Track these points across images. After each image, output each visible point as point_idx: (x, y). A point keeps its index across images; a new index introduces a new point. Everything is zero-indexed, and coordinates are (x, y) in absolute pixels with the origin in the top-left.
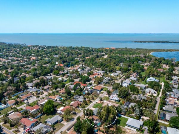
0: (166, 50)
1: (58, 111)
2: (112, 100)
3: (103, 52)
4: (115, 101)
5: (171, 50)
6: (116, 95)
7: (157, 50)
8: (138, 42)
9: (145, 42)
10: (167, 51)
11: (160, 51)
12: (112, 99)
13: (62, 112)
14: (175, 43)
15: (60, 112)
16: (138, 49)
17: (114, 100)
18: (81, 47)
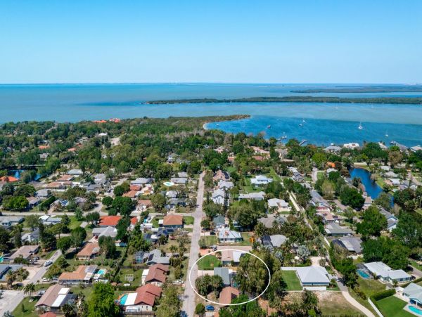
0: (228, 117)
1: (127, 308)
2: (228, 241)
3: (99, 132)
4: (233, 241)
5: (236, 116)
6: (223, 227)
7: (212, 119)
8: (157, 103)
9: (172, 102)
10: (230, 118)
11: (218, 121)
12: (226, 239)
13: (140, 306)
14: (228, 101)
15: (136, 308)
16: (172, 119)
17: (232, 239)
18: (26, 122)
